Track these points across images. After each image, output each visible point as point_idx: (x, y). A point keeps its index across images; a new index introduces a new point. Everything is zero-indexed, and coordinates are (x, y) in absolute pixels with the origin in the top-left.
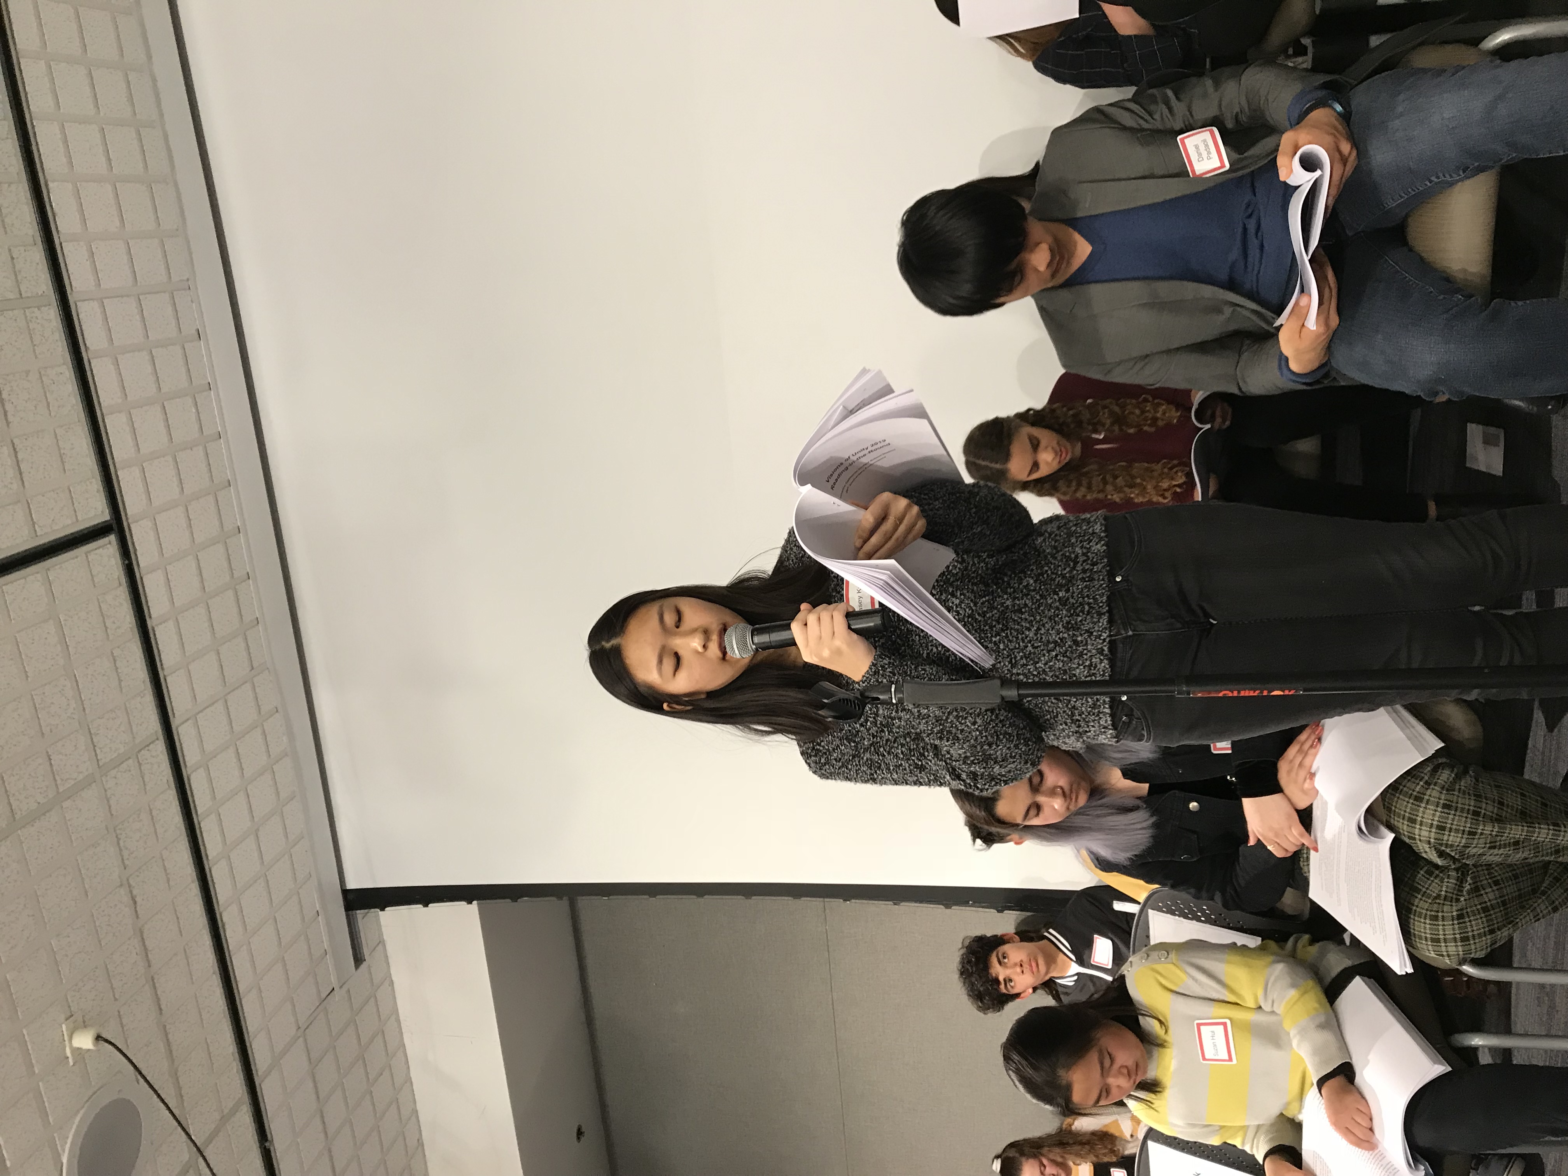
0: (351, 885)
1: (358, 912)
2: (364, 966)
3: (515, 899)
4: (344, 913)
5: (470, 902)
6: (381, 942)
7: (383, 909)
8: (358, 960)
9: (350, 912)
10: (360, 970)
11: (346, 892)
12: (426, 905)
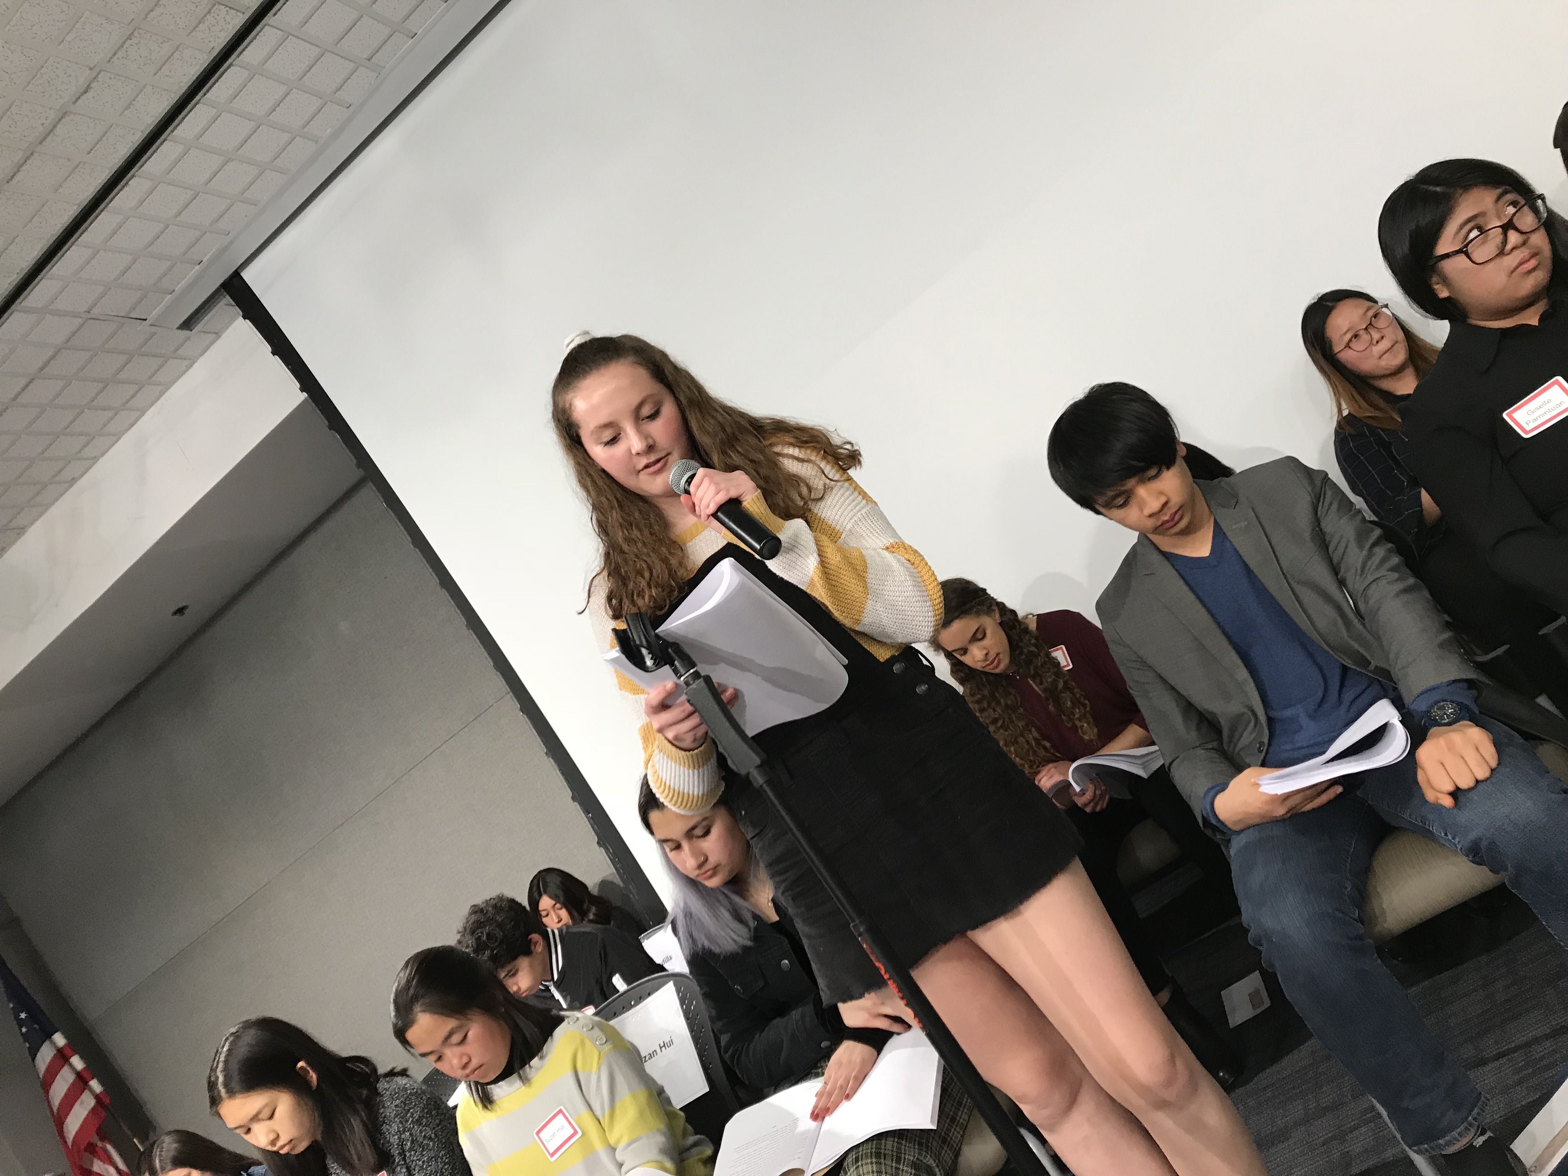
0: (247, 275)
1: (228, 297)
2: (186, 333)
3: (331, 427)
4: (218, 285)
5: (302, 390)
6: (218, 335)
7: (245, 317)
8: (188, 324)
9: (222, 290)
10: (180, 331)
11: (236, 275)
12: (274, 353)
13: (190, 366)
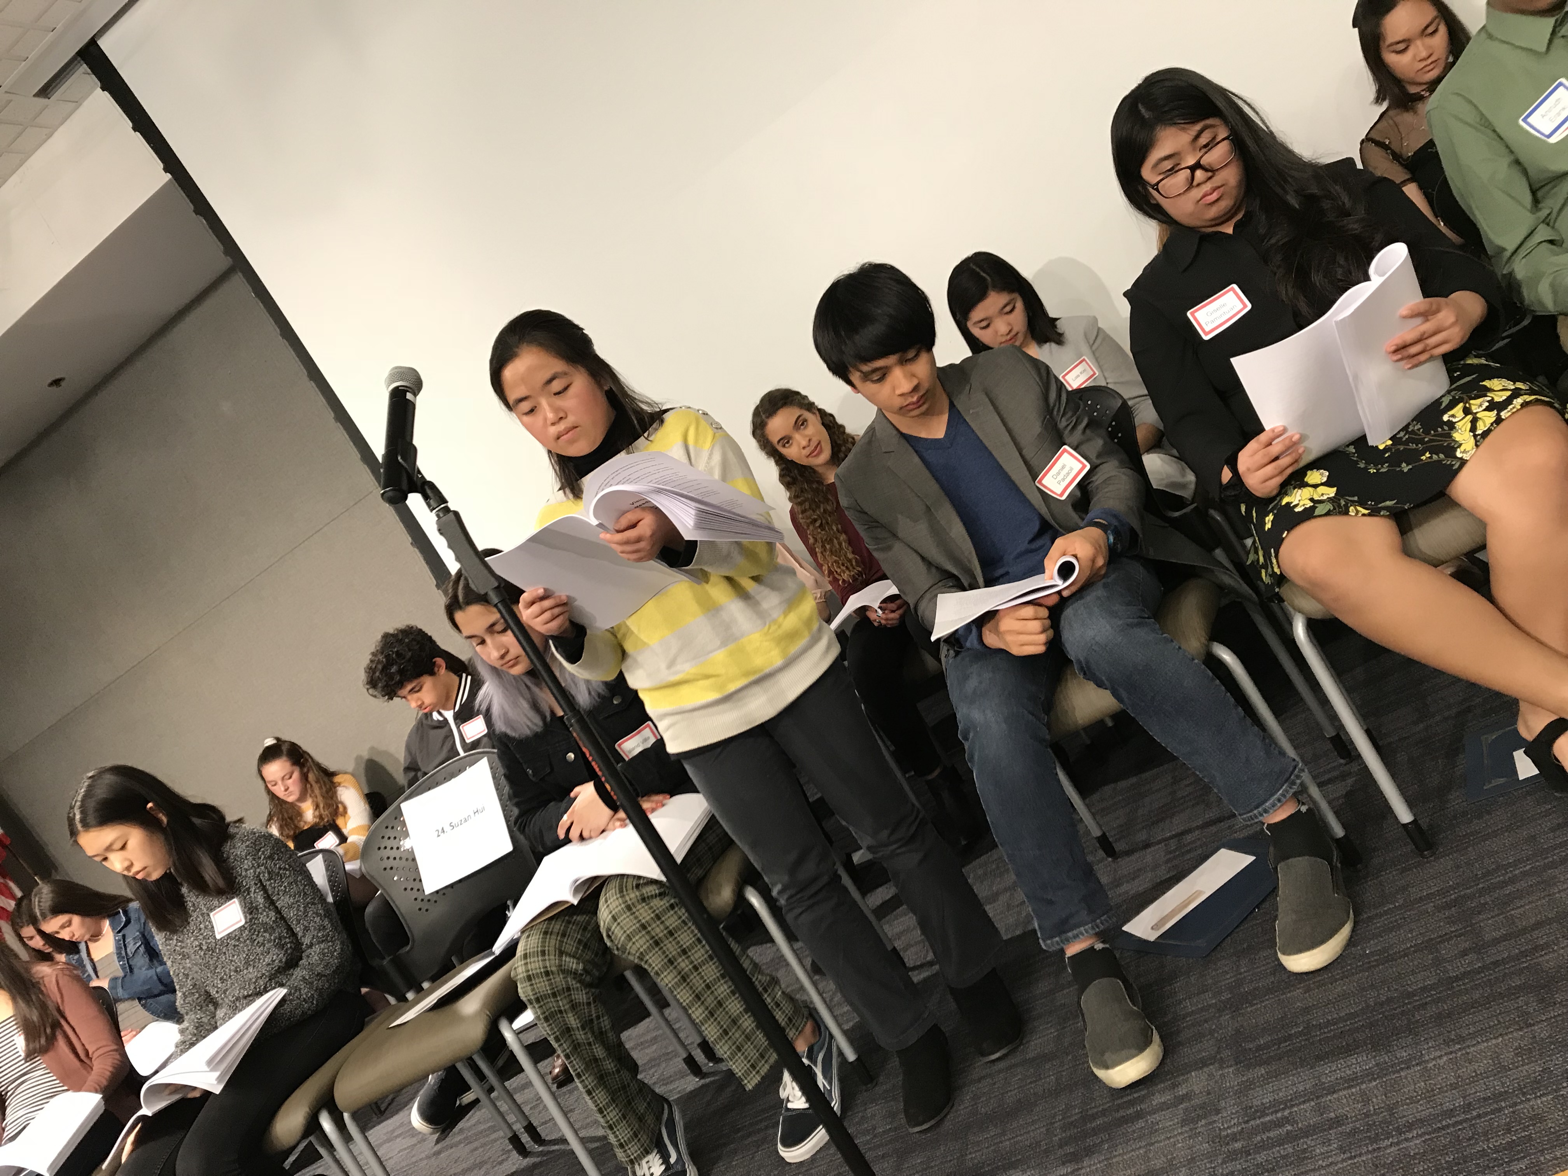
0: (104, 44)
1: (85, 65)
2: (42, 101)
3: (197, 212)
4: (74, 53)
5: (166, 170)
6: (78, 103)
7: (103, 89)
8: (45, 91)
9: (79, 59)
10: (36, 99)
11: (93, 43)
12: (135, 129)
13: (50, 136)
